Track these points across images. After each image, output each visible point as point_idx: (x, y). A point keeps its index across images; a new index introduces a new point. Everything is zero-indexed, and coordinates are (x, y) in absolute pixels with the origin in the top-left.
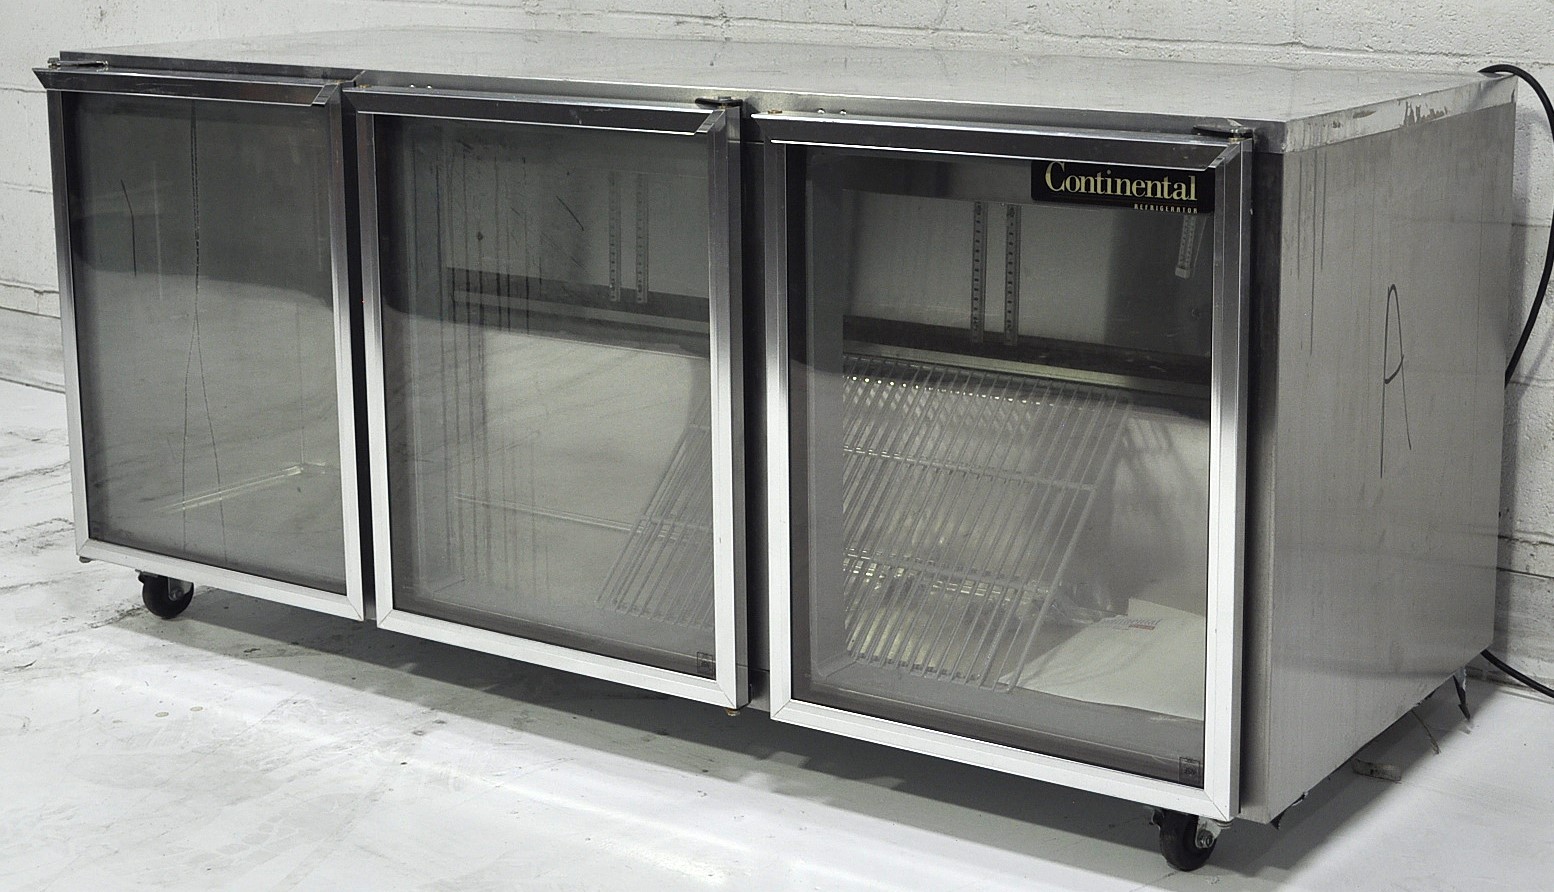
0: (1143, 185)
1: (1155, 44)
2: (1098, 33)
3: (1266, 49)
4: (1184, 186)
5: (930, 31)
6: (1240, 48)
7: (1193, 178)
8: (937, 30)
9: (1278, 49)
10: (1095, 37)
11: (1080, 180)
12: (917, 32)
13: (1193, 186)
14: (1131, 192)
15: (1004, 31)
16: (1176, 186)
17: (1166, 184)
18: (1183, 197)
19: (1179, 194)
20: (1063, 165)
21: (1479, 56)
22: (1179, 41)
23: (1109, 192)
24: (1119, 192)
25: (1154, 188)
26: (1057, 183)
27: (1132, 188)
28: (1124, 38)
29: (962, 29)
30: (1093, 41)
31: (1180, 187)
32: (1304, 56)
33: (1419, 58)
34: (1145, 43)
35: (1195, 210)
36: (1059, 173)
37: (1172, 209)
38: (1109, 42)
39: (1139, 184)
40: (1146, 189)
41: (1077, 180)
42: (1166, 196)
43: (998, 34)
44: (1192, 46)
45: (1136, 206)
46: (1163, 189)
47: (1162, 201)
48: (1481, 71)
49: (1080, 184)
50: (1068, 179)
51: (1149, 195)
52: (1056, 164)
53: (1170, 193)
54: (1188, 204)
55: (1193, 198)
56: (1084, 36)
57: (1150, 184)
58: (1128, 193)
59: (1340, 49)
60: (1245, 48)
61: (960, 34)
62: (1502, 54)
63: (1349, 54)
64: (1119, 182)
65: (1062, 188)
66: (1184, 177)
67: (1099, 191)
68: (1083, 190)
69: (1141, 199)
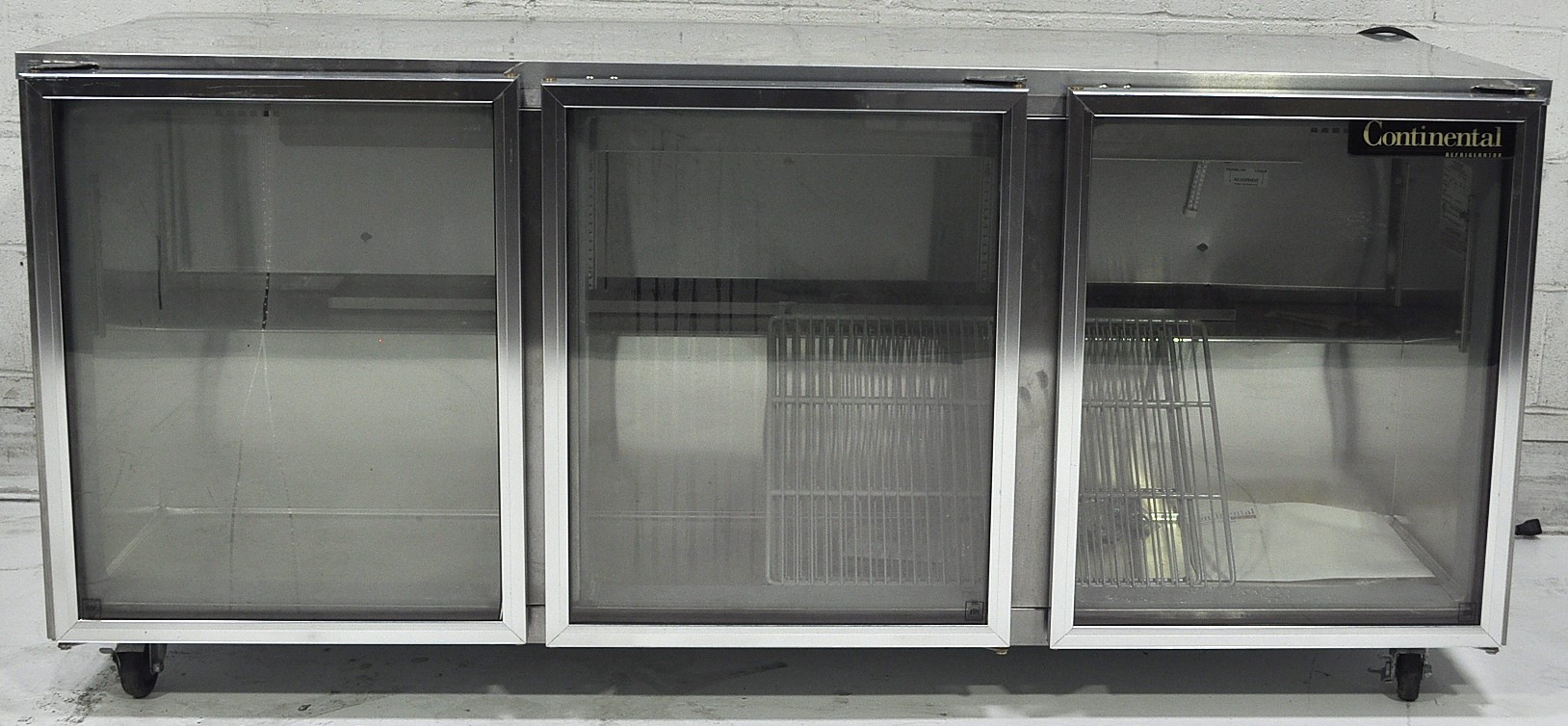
0: (1454, 137)
1: (1024, 16)
2: (965, 6)
3: (1134, 18)
4: (1491, 136)
5: (781, 8)
6: (1108, 17)
7: (1499, 129)
8: (789, 6)
9: (1145, 18)
10: (963, 10)
11: (1396, 135)
12: (765, 9)
13: (1499, 136)
14: (1443, 143)
15: (865, 6)
16: (1483, 136)
17: (1475, 134)
18: (1490, 144)
19: (1486, 143)
20: (1380, 124)
21: (1324, 20)
22: (1048, 12)
23: (1423, 144)
24: (1432, 144)
25: (1464, 138)
26: (1374, 139)
27: (1444, 140)
28: (992, 10)
29: (818, 5)
30: (960, 13)
31: (1487, 137)
32: (1168, 23)
33: (1274, 23)
34: (1013, 15)
35: (1500, 155)
36: (1376, 131)
37: (1480, 155)
38: (976, 15)
39: (1450, 136)
40: (1456, 140)
41: (1394, 136)
42: (1474, 144)
43: (857, 9)
44: (1061, 17)
45: (1447, 155)
46: (1472, 139)
47: (1472, 149)
48: (1360, 33)
49: (1397, 139)
50: (1385, 136)
51: (1460, 144)
52: (1374, 122)
53: (1478, 141)
54: (1495, 150)
55: (1498, 144)
56: (950, 10)
57: (1460, 135)
58: (1440, 144)
59: (1203, 17)
60: (1114, 17)
61: (814, 10)
62: (1345, 18)
63: (1211, 21)
64: (1432, 135)
65: (1380, 143)
66: (1491, 128)
67: (1414, 144)
68: (1399, 144)
69: (1452, 148)
